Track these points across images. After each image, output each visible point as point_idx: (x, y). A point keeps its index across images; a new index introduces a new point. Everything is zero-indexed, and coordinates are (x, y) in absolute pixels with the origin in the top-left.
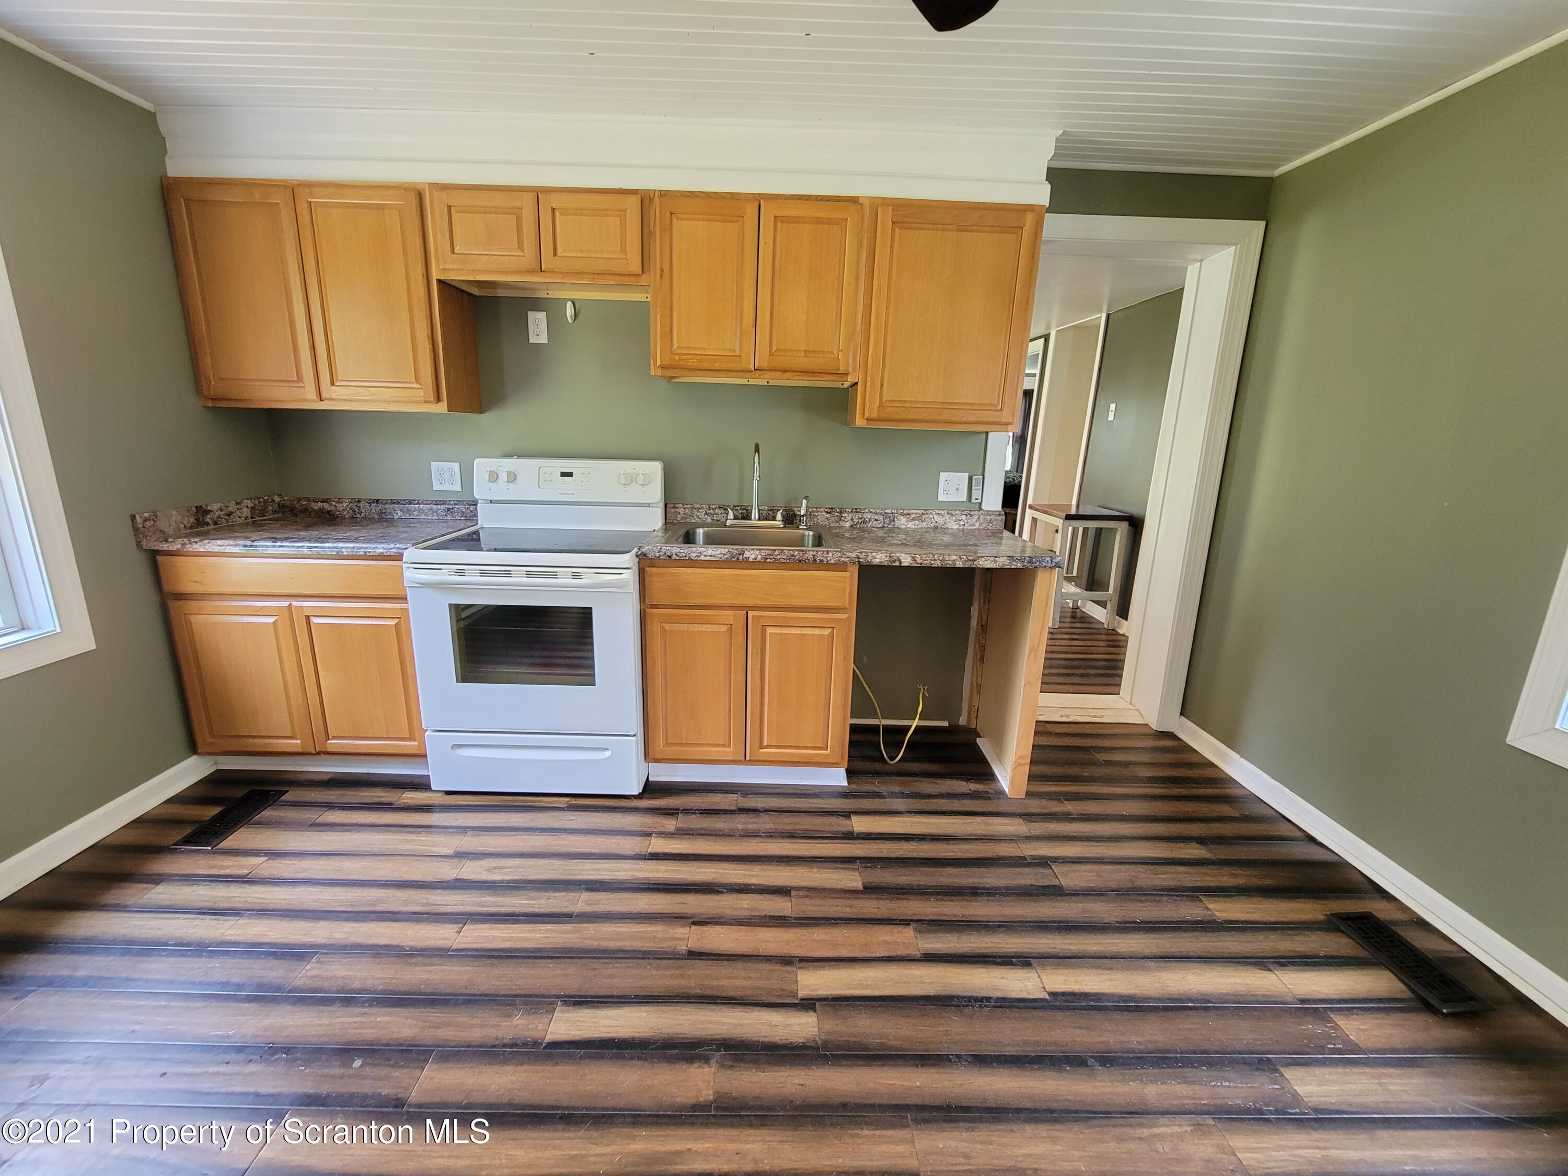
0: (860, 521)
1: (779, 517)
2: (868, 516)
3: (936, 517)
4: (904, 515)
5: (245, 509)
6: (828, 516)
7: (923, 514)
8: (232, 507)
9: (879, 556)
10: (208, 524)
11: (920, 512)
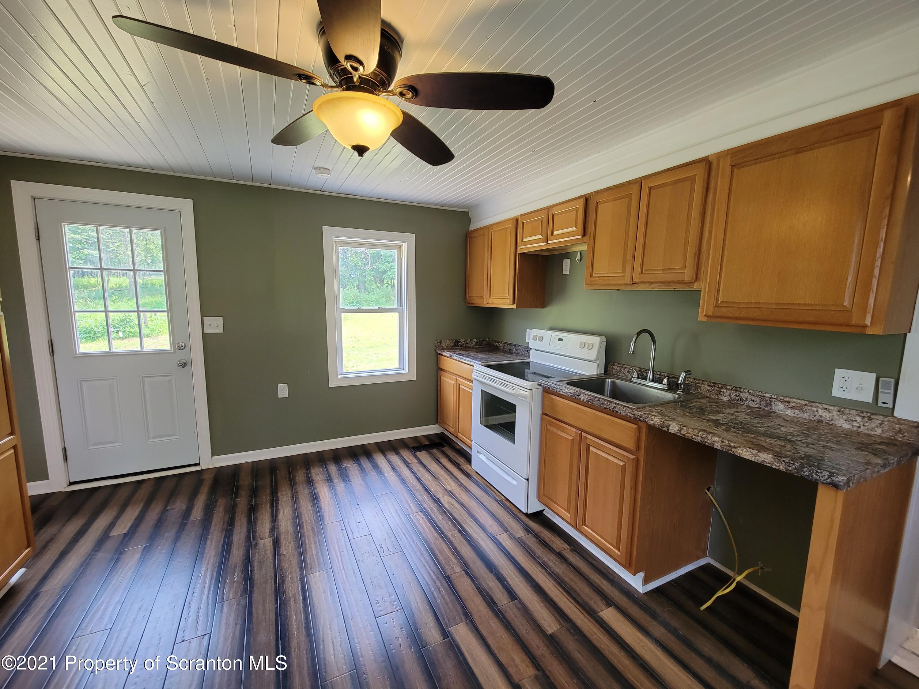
0: (737, 398)
1: (665, 381)
2: (744, 395)
3: (820, 411)
4: (782, 401)
5: (473, 342)
6: (709, 388)
7: (806, 405)
8: (469, 341)
9: (655, 420)
10: (458, 346)
11: (804, 402)
